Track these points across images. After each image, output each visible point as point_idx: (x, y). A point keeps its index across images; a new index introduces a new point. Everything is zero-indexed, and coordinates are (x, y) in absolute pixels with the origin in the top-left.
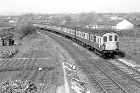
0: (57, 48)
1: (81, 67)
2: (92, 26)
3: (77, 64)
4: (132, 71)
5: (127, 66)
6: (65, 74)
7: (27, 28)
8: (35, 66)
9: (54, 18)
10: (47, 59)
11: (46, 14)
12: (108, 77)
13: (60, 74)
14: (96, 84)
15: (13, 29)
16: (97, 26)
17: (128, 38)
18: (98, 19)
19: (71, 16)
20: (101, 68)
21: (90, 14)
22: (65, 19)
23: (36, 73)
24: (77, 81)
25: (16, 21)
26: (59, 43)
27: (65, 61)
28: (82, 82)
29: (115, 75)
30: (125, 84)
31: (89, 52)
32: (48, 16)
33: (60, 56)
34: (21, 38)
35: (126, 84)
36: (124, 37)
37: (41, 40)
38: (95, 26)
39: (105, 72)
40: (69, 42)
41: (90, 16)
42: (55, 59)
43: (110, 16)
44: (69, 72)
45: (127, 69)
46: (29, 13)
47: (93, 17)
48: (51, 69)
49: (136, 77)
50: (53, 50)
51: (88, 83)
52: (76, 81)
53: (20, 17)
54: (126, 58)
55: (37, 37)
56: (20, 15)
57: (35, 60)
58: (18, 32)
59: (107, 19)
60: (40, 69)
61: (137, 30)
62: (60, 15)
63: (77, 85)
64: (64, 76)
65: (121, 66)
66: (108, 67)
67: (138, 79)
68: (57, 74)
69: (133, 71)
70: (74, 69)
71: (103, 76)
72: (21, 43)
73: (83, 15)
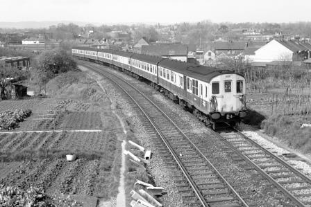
0: (117, 107)
1: (163, 153)
2: (202, 53)
3: (157, 145)
4: (276, 163)
5: (266, 152)
6: (123, 169)
7: (58, 59)
8: (59, 151)
9: (120, 35)
10: (90, 133)
11: (103, 26)
12: (219, 178)
13: (113, 169)
14: (189, 194)
15: (28, 59)
16: (213, 54)
17: (280, 81)
18: (217, 38)
19: (158, 30)
20: (208, 157)
21: (200, 25)
22: (144, 38)
23: (59, 167)
24: (148, 188)
25: (38, 42)
26: (122, 95)
27: (129, 138)
28: (161, 190)
29: (236, 175)
30: (256, 196)
31: (186, 117)
32: (109, 29)
33: (120, 125)
34: (44, 81)
35: (259, 196)
36: (270, 80)
37: (85, 87)
38: (210, 54)
39: (215, 165)
40: (146, 93)
41: (200, 30)
42: (107, 132)
43: (243, 31)
44: (133, 167)
45: (265, 159)
46: (67, 24)
47: (205, 33)
48: (93, 157)
49: (282, 180)
50: (108, 111)
51: (173, 193)
52: (144, 187)
54: (267, 133)
55: (76, 80)
56: (47, 27)
57: (64, 136)
58: (38, 69)
59: (237, 38)
60: (69, 157)
61: (299, 64)
62: (133, 27)
63: (146, 198)
64: (119, 177)
65: (252, 152)
66: (224, 154)
67: (286, 183)
68: (106, 170)
69: (278, 164)
70: (147, 158)
71: (209, 176)
72: (43, 92)
73: (184, 28)
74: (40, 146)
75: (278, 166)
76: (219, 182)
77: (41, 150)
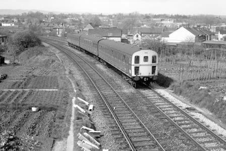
0: (70, 73)
1: (102, 107)
2: (132, 35)
3: (97, 101)
4: (181, 114)
5: (174, 106)
6: (73, 118)
7: (28, 37)
8: (26, 105)
9: (73, 21)
10: (49, 91)
11: (61, 14)
12: (141, 125)
13: (65, 118)
14: (119, 136)
15: (6, 37)
16: (139, 36)
17: (185, 56)
18: (143, 24)
19: (101, 18)
20: (133, 109)
21: (130, 16)
22: (91, 24)
23: (26, 116)
24: (90, 132)
25: (13, 25)
26: (74, 64)
27: (78, 95)
28: (99, 133)
29: (152, 122)
30: (166, 138)
31: (119, 81)
32: (66, 17)
33: (72, 86)
34: (17, 53)
35: (168, 137)
36: (179, 55)
37: (47, 58)
38: (137, 36)
39: (138, 116)
40: (91, 63)
41: (131, 19)
42: (62, 91)
43: (161, 20)
44: (80, 117)
45: (174, 111)
46: (35, 12)
47: (134, 21)
48: (51, 109)
49: (185, 126)
50: (63, 76)
51: (108, 135)
52: (88, 131)
53: (20, 18)
54: (175, 93)
55: (41, 53)
56: (20, 14)
57: (30, 94)
58: (13, 44)
59: (157, 25)
60: (34, 109)
61: (200, 44)
62: (83, 16)
63: (89, 139)
64: (69, 124)
65: (165, 106)
66: (145, 108)
67: (187, 129)
68: (60, 118)
69: (183, 115)
70: (90, 110)
71: (134, 123)
72: (16, 61)
73: (120, 17)
74: (12, 101)
75: (182, 117)
76: (140, 127)
77: (13, 103)
